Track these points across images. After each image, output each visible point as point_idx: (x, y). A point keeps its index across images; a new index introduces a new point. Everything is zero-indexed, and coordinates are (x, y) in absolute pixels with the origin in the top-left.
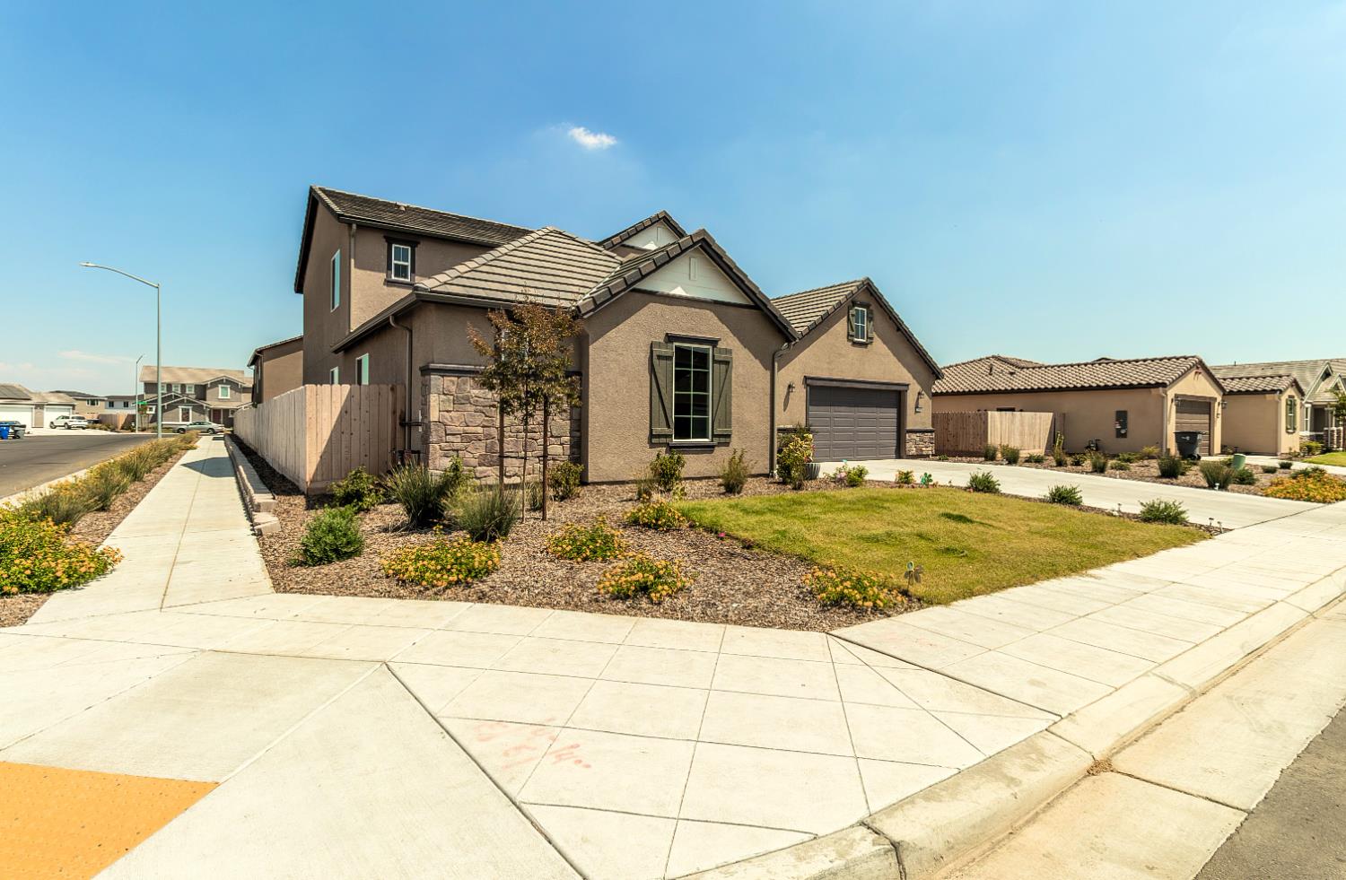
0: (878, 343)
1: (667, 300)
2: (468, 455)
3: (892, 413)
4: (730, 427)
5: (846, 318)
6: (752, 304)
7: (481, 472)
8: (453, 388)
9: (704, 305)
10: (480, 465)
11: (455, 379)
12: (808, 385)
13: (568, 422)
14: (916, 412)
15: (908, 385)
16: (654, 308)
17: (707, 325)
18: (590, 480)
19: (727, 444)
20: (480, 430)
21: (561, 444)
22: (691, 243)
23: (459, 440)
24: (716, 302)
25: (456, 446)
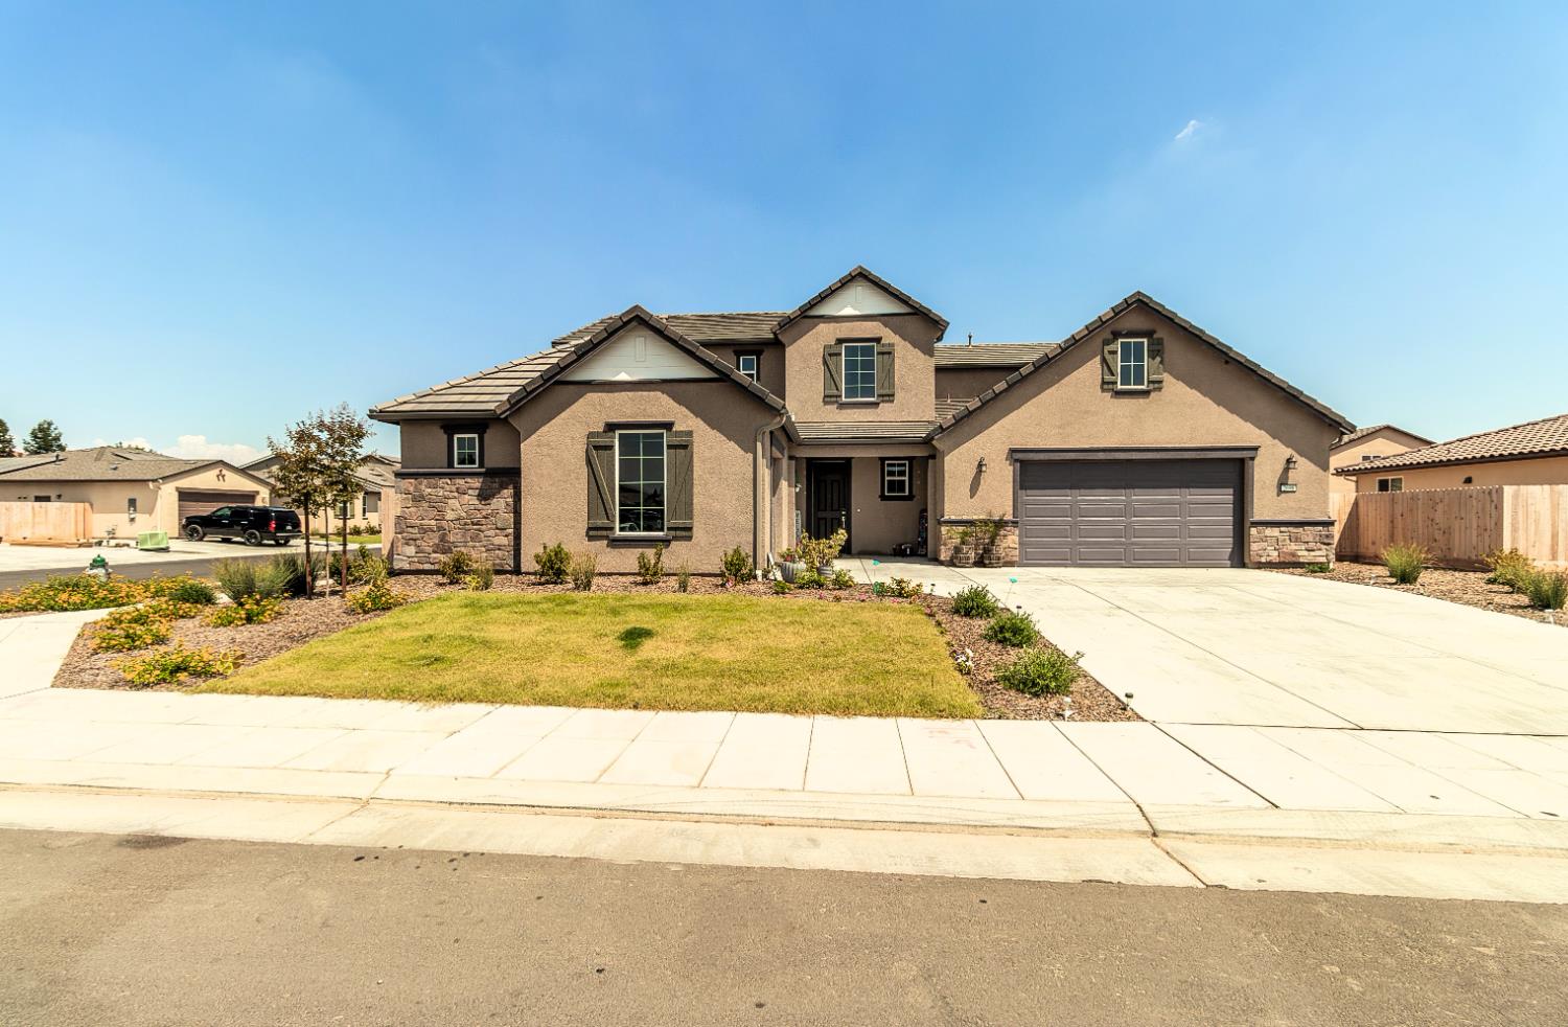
0: (1174, 387)
1: (607, 387)
2: (424, 544)
3: (1226, 496)
4: (691, 519)
5: (1098, 358)
6: (716, 376)
7: (435, 558)
8: (411, 489)
9: (653, 386)
10: (435, 552)
11: (412, 481)
12: (1016, 460)
13: (512, 515)
14: (1280, 492)
15: (1256, 449)
16: (592, 397)
17: (660, 407)
18: (523, 570)
19: (689, 538)
20: (433, 522)
21: (506, 536)
22: (621, 323)
23: (416, 531)
24: (665, 381)
25: (414, 536)
